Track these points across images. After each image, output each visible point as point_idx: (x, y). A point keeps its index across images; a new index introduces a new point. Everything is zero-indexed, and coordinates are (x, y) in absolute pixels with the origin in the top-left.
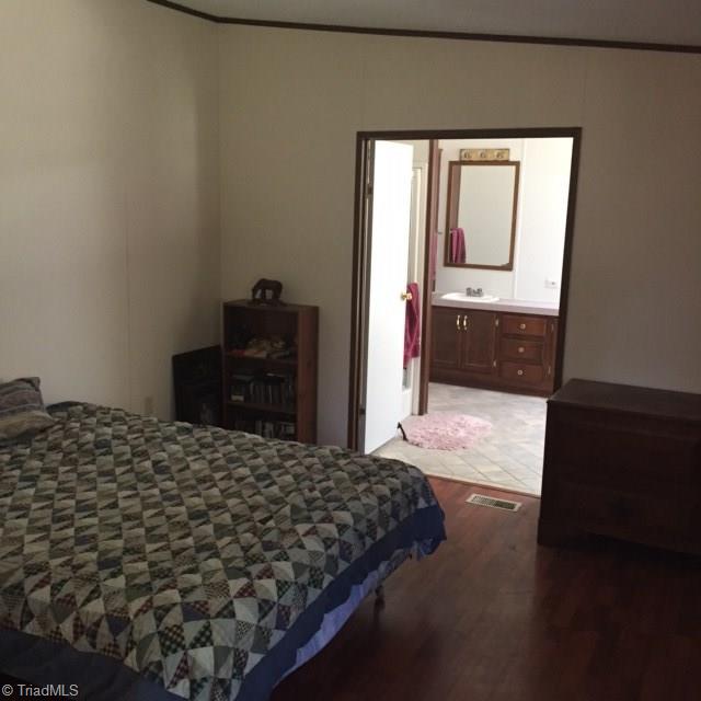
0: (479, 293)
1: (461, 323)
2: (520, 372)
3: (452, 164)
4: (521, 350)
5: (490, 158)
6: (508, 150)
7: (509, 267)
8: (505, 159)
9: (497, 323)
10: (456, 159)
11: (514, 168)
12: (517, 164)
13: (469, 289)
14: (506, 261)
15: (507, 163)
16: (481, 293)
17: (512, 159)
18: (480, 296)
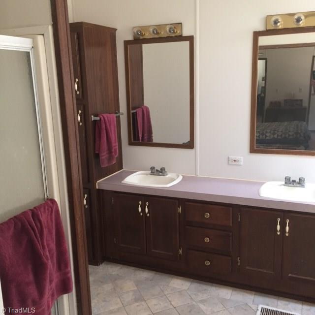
0: (162, 172)
1: (143, 210)
2: (208, 263)
3: (127, 43)
4: (207, 240)
5: (163, 34)
6: (181, 23)
7: (190, 145)
8: (178, 33)
9: (180, 210)
10: (130, 38)
11: (187, 43)
12: (191, 39)
13: (152, 168)
14: (187, 139)
15: (181, 38)
16: (164, 172)
17: (186, 33)
18: (164, 175)
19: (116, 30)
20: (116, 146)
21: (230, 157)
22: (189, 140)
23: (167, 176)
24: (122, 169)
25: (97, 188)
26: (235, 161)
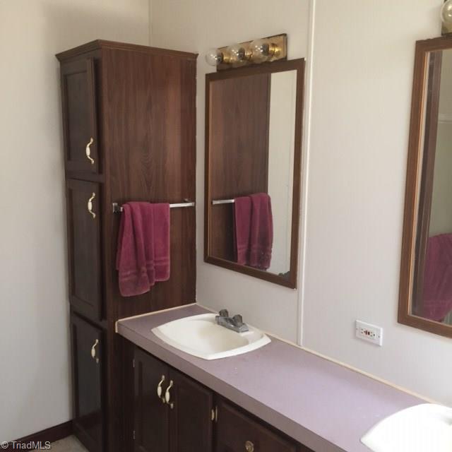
0: (235, 323)
6: (285, 35)
7: (289, 280)
9: (215, 416)
11: (294, 74)
12: (299, 65)
13: (224, 313)
15: (285, 64)
16: (239, 324)
17: (293, 54)
18: (238, 332)
19: (196, 55)
20: (165, 261)
21: (358, 321)
22: (288, 270)
23: (243, 335)
24: (195, 301)
25: (116, 332)
26: (367, 333)
